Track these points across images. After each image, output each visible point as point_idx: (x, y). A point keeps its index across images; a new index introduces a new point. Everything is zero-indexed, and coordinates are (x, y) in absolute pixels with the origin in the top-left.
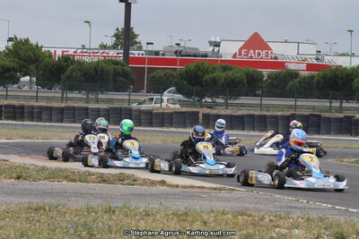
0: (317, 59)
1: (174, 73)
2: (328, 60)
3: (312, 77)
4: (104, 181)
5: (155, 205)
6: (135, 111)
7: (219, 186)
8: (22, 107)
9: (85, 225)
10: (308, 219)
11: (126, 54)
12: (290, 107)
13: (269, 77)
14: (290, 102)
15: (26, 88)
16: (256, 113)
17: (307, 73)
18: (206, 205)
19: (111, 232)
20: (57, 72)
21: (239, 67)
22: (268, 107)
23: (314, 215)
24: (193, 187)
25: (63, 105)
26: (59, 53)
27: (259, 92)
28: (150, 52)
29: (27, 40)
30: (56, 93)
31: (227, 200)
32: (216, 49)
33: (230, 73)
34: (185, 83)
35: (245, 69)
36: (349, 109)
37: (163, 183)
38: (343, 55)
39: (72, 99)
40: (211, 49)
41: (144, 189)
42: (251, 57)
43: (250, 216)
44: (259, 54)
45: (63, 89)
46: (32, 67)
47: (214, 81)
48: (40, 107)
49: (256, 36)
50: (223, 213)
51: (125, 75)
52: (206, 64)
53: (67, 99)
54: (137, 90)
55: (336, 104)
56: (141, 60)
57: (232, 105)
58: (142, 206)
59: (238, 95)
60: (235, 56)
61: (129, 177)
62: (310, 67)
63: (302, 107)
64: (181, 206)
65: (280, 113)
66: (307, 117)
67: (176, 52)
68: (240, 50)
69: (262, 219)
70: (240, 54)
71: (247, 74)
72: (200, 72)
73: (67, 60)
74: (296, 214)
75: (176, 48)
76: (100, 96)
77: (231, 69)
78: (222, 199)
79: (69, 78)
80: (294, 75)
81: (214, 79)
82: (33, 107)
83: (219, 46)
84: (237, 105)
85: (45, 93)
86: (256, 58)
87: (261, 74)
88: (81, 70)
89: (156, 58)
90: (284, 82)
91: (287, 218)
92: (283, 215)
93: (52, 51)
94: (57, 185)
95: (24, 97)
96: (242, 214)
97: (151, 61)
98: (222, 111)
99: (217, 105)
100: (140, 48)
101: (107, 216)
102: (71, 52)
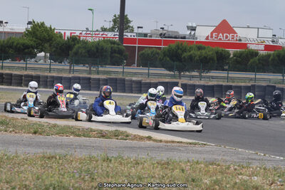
0: (273, 41)
1: (159, 51)
2: (281, 42)
3: (269, 56)
4: (103, 136)
5: (143, 156)
6: (128, 81)
7: (194, 141)
8: (38, 77)
9: (88, 171)
10: (265, 169)
11: (121, 35)
12: (251, 79)
13: (235, 55)
14: (251, 75)
15: (42, 61)
16: (224, 84)
17: (264, 53)
18: (184, 156)
19: (108, 177)
20: (66, 49)
21: (211, 47)
22: (233, 79)
23: (269, 166)
24: (173, 142)
25: (71, 76)
26: (68, 34)
27: (226, 67)
28: (139, 34)
29: (43, 24)
30: (66, 66)
31: (201, 152)
32: (193, 32)
33: (203, 51)
34: (168, 59)
35: (216, 48)
37: (149, 138)
39: (77, 71)
40: (189, 32)
41: (135, 143)
42: (220, 39)
43: (219, 165)
44: (227, 37)
45: (71, 63)
46: (47, 45)
47: (191, 58)
48: (53, 77)
50: (197, 163)
51: (120, 52)
52: (185, 44)
53: (74, 71)
54: (129, 64)
56: (133, 41)
57: (205, 77)
58: (133, 156)
59: (209, 70)
60: (207, 38)
61: (122, 133)
62: (267, 48)
63: (260, 79)
64: (164, 156)
65: (243, 84)
66: (265, 87)
67: (161, 35)
68: (212, 33)
69: (229, 168)
70: (212, 37)
71: (217, 53)
72: (179, 51)
73: (74, 39)
74: (255, 165)
75: (161, 31)
76: (100, 69)
77: (204, 48)
78: (196, 152)
79: (76, 54)
80: (254, 54)
82: (47, 77)
83: (195, 30)
84: (209, 77)
85: (56, 66)
86: (224, 40)
87: (228, 52)
88: (85, 48)
89: (145, 39)
90: (247, 60)
91: (248, 167)
92: (245, 165)
93: (62, 32)
94: (65, 139)
95: (40, 69)
96: (212, 164)
97: (141, 41)
98: (197, 82)
99: (193, 77)
100: (132, 31)
101: (105, 164)
102: (78, 33)
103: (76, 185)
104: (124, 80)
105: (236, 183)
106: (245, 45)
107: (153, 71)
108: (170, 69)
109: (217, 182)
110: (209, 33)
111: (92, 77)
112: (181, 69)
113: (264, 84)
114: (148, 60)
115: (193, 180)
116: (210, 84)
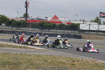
0: (69, 21)
1: (37, 24)
2: (71, 22)
3: (68, 25)
4: (21, 48)
5: (32, 54)
6: (28, 32)
8: (2, 31)
9: (16, 57)
10: (66, 57)
11: (26, 19)
12: (63, 32)
13: (58, 25)
15: (3, 26)
16: (55, 33)
17: (67, 25)
18: (43, 54)
19: (22, 59)
20: (10, 23)
21: (51, 23)
22: (58, 32)
23: (68, 57)
24: (40, 50)
25: (11, 30)
26: (11, 19)
27: (56, 29)
28: (31, 19)
29: (4, 16)
30: (10, 27)
31: (48, 53)
32: (47, 19)
33: (49, 24)
34: (39, 26)
35: (53, 23)
36: (76, 33)
37: (34, 48)
38: (75, 21)
40: (45, 18)
41: (30, 50)
42: (54, 21)
43: (53, 56)
44: (56, 20)
45: (12, 27)
46: (5, 22)
47: (46, 26)
48: (6, 31)
49: (55, 16)
50: (47, 56)
51: (26, 24)
52: (44, 22)
53: (13, 29)
54: (28, 27)
55: (73, 32)
56: (29, 21)
57: (50, 31)
58: (29, 53)
59: (51, 29)
60: (51, 20)
61: (26, 47)
62: (67, 23)
64: (38, 54)
66: (67, 34)
67: (37, 19)
68: (52, 19)
69: (56, 57)
70: (52, 20)
71: (53, 24)
72: (43, 24)
73: (13, 20)
74: (63, 56)
75: (37, 18)
76: (20, 29)
78: (47, 52)
79: (13, 24)
80: (64, 25)
81: (46, 25)
82: (5, 31)
83: (47, 18)
84: (51, 31)
85: (7, 28)
87: (56, 24)
88: (16, 22)
89: (33, 20)
90: (62, 26)
91: (61, 57)
92: (61, 56)
93: (9, 18)
94: (10, 48)
95: (3, 28)
96: (51, 56)
97: (32, 21)
98: (47, 33)
99: (46, 31)
100: (29, 18)
101: (21, 56)
102: (14, 18)
103: (13, 61)
104: (27, 32)
105: (58, 61)
106: (61, 22)
107: (35, 29)
108: (40, 29)
109: (52, 61)
110: (51, 19)
111: (18, 31)
112: (43, 29)
113: (66, 33)
114: (34, 26)
115: (46, 61)
116: (51, 33)
